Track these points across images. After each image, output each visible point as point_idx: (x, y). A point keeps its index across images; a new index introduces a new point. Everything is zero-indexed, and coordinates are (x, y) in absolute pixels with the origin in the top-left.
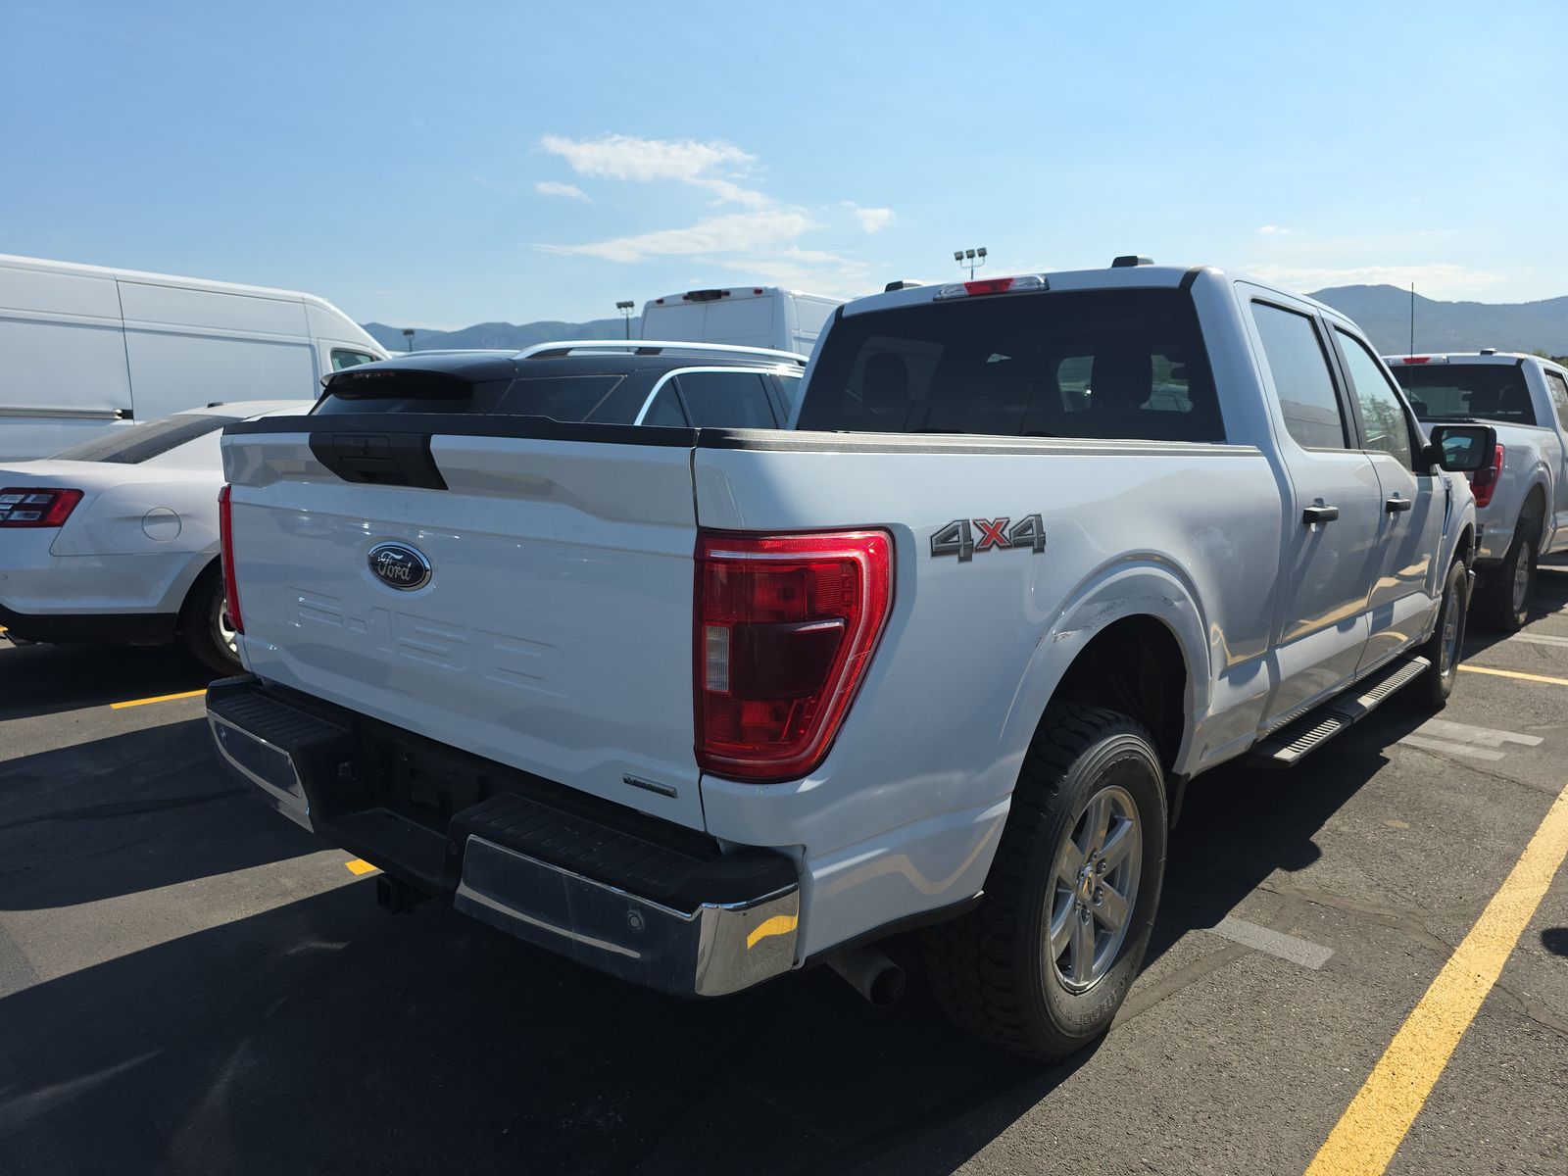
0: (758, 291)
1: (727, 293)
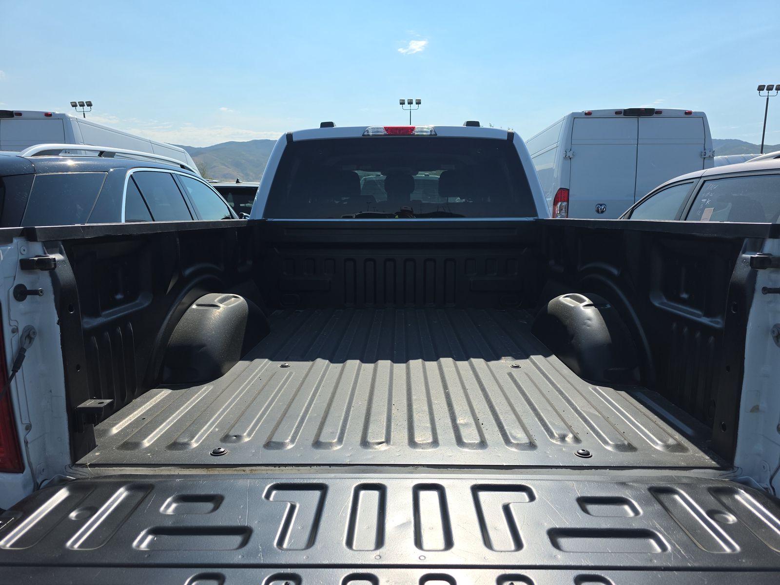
0: (48, 115)
1: (19, 114)
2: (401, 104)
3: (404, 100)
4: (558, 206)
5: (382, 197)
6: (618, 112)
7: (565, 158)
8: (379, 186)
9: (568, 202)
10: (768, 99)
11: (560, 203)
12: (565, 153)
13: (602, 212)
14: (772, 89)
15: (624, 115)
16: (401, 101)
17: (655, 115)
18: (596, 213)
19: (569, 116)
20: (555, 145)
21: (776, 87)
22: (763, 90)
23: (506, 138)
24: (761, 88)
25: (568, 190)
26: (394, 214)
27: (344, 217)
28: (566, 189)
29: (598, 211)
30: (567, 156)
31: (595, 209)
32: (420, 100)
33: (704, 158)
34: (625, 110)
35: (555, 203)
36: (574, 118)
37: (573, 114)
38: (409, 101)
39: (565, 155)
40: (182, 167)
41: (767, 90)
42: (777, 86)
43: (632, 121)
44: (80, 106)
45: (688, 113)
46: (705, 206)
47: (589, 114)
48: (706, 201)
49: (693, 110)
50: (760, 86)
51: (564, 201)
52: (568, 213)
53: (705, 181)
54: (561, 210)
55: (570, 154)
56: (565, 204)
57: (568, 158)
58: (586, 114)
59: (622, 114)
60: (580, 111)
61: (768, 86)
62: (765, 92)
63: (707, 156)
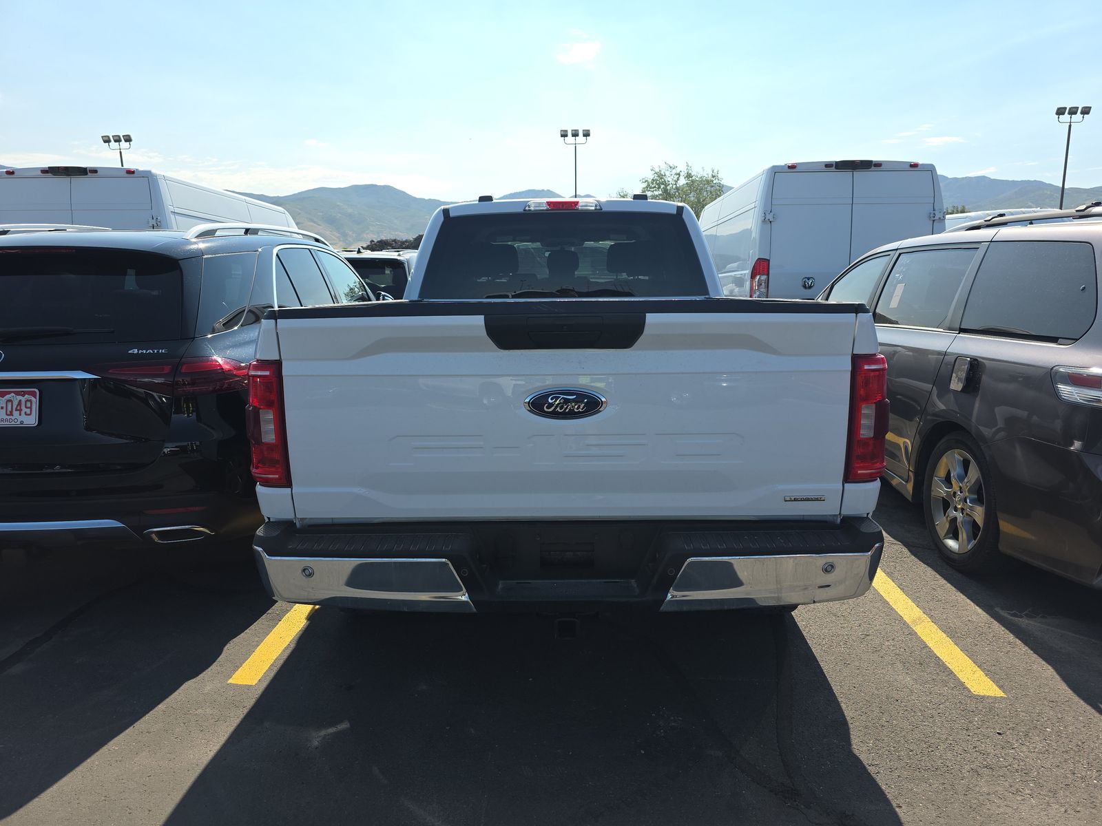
1: (94, 171)
2: (562, 136)
3: (566, 131)
4: (757, 280)
5: (543, 273)
6: (828, 165)
7: (764, 221)
8: (538, 259)
9: (768, 275)
10: (1070, 126)
11: (758, 277)
12: (763, 215)
13: (810, 287)
14: (1075, 113)
15: (836, 168)
16: (562, 133)
17: (873, 168)
18: (802, 288)
19: (769, 169)
20: (753, 205)
21: (1082, 111)
22: (1063, 114)
23: (675, 212)
24: (1060, 112)
25: (769, 261)
26: (554, 292)
27: (488, 297)
28: (765, 259)
29: (805, 287)
30: (766, 219)
31: (801, 283)
32: (589, 131)
33: (934, 221)
34: (837, 163)
35: (753, 276)
36: (775, 172)
37: (774, 167)
38: (574, 132)
39: (763, 218)
40: (317, 240)
41: (1069, 113)
42: (1083, 108)
43: (846, 175)
44: (115, 141)
45: (914, 166)
46: (898, 282)
47: (792, 167)
48: (899, 277)
49: (920, 162)
50: (1059, 109)
51: (763, 274)
52: (768, 287)
53: (900, 254)
54: (760, 285)
55: (770, 217)
56: (764, 277)
57: (768, 219)
58: (789, 167)
59: (833, 168)
60: (782, 164)
61: (1070, 109)
62: (1066, 117)
63: (936, 218)
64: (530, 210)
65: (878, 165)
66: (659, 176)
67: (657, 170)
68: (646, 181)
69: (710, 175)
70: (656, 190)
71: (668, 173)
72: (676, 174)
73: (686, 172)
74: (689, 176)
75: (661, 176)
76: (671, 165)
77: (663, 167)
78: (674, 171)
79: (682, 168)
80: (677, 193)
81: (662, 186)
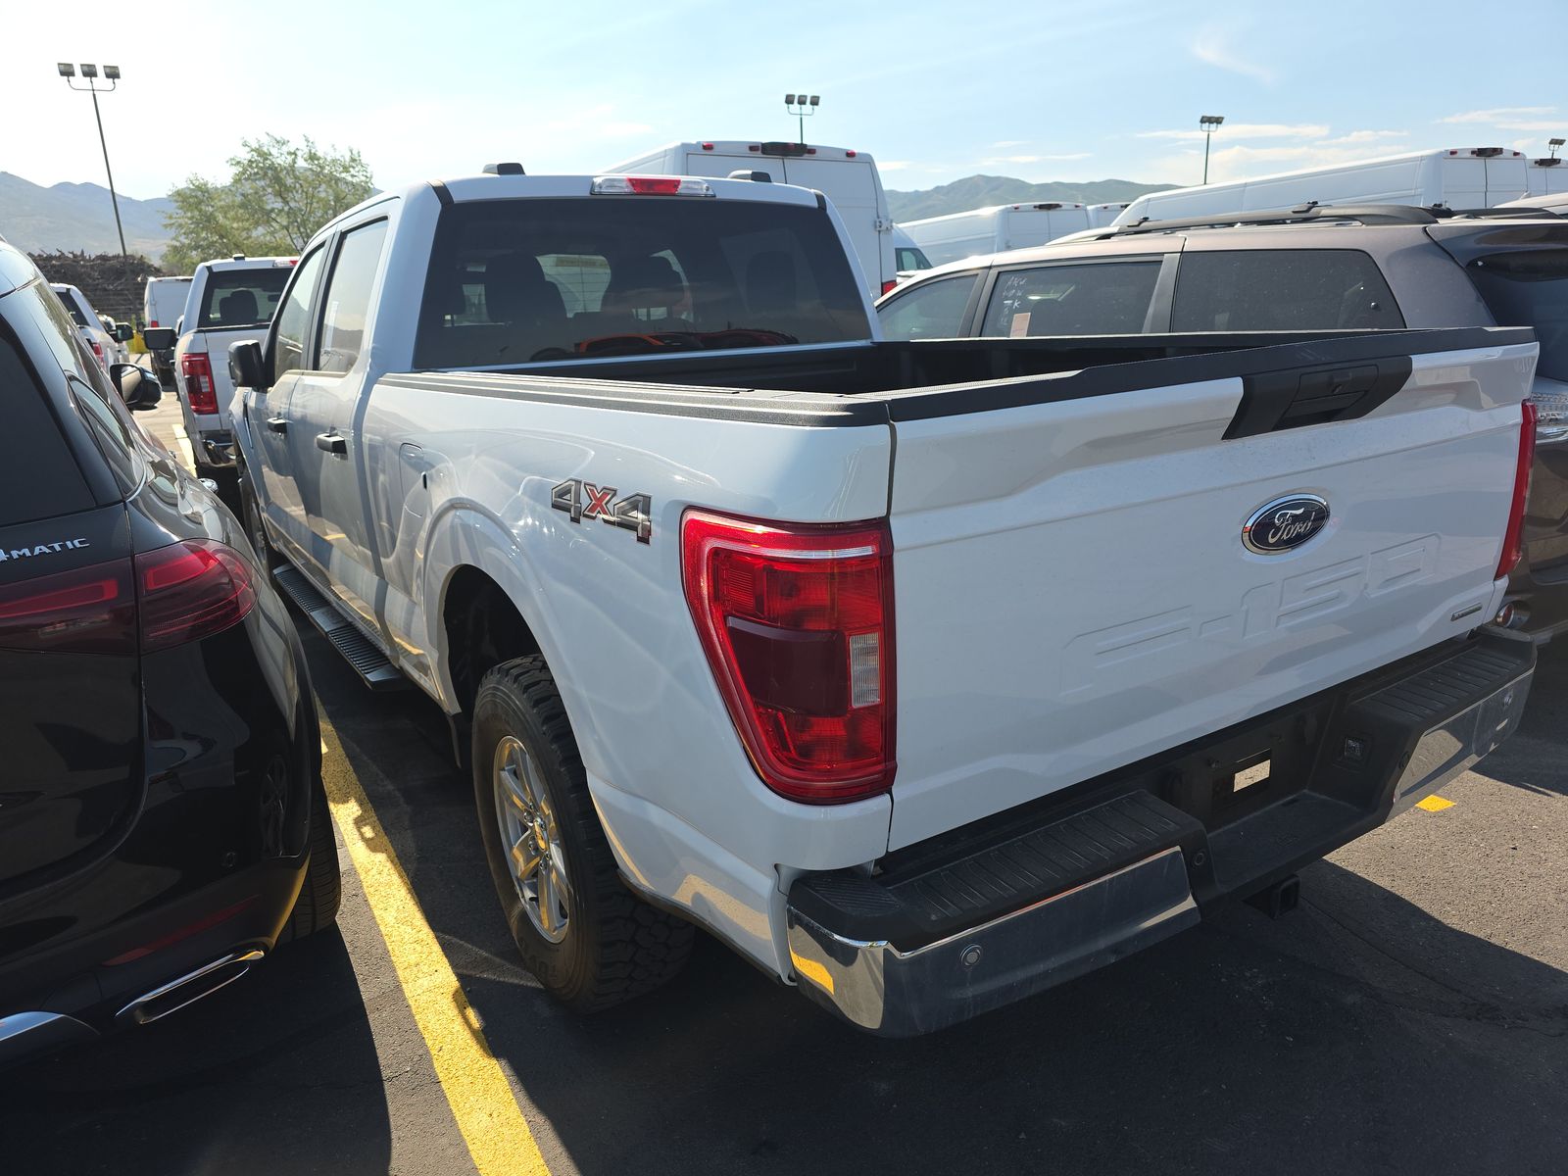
6: (753, 148)
15: (763, 153)
17: (806, 156)
23: (815, 204)
33: (879, 232)
36: (687, 153)
37: (684, 146)
43: (776, 164)
45: (851, 155)
46: (1013, 311)
47: (708, 147)
48: (1013, 304)
49: (856, 150)
59: (760, 152)
60: (694, 142)
63: (884, 228)
64: (600, 194)
65: (811, 151)
66: (259, 155)
67: (255, 145)
68: (239, 163)
69: (348, 159)
70: (259, 179)
71: (274, 151)
72: (290, 153)
73: (306, 150)
74: (313, 157)
75: (265, 156)
76: (279, 139)
77: (265, 140)
78: (285, 149)
79: (297, 143)
80: (298, 185)
81: (270, 173)
